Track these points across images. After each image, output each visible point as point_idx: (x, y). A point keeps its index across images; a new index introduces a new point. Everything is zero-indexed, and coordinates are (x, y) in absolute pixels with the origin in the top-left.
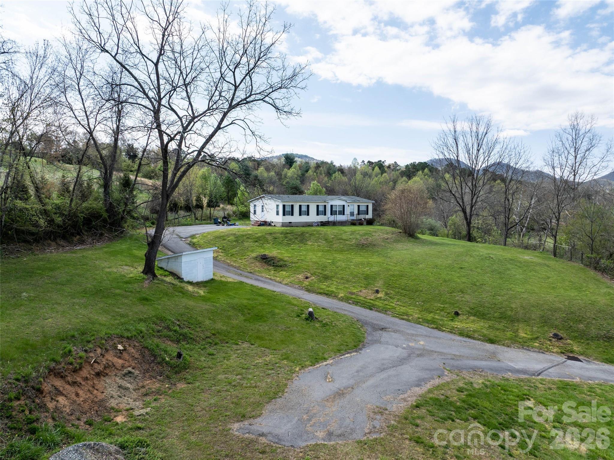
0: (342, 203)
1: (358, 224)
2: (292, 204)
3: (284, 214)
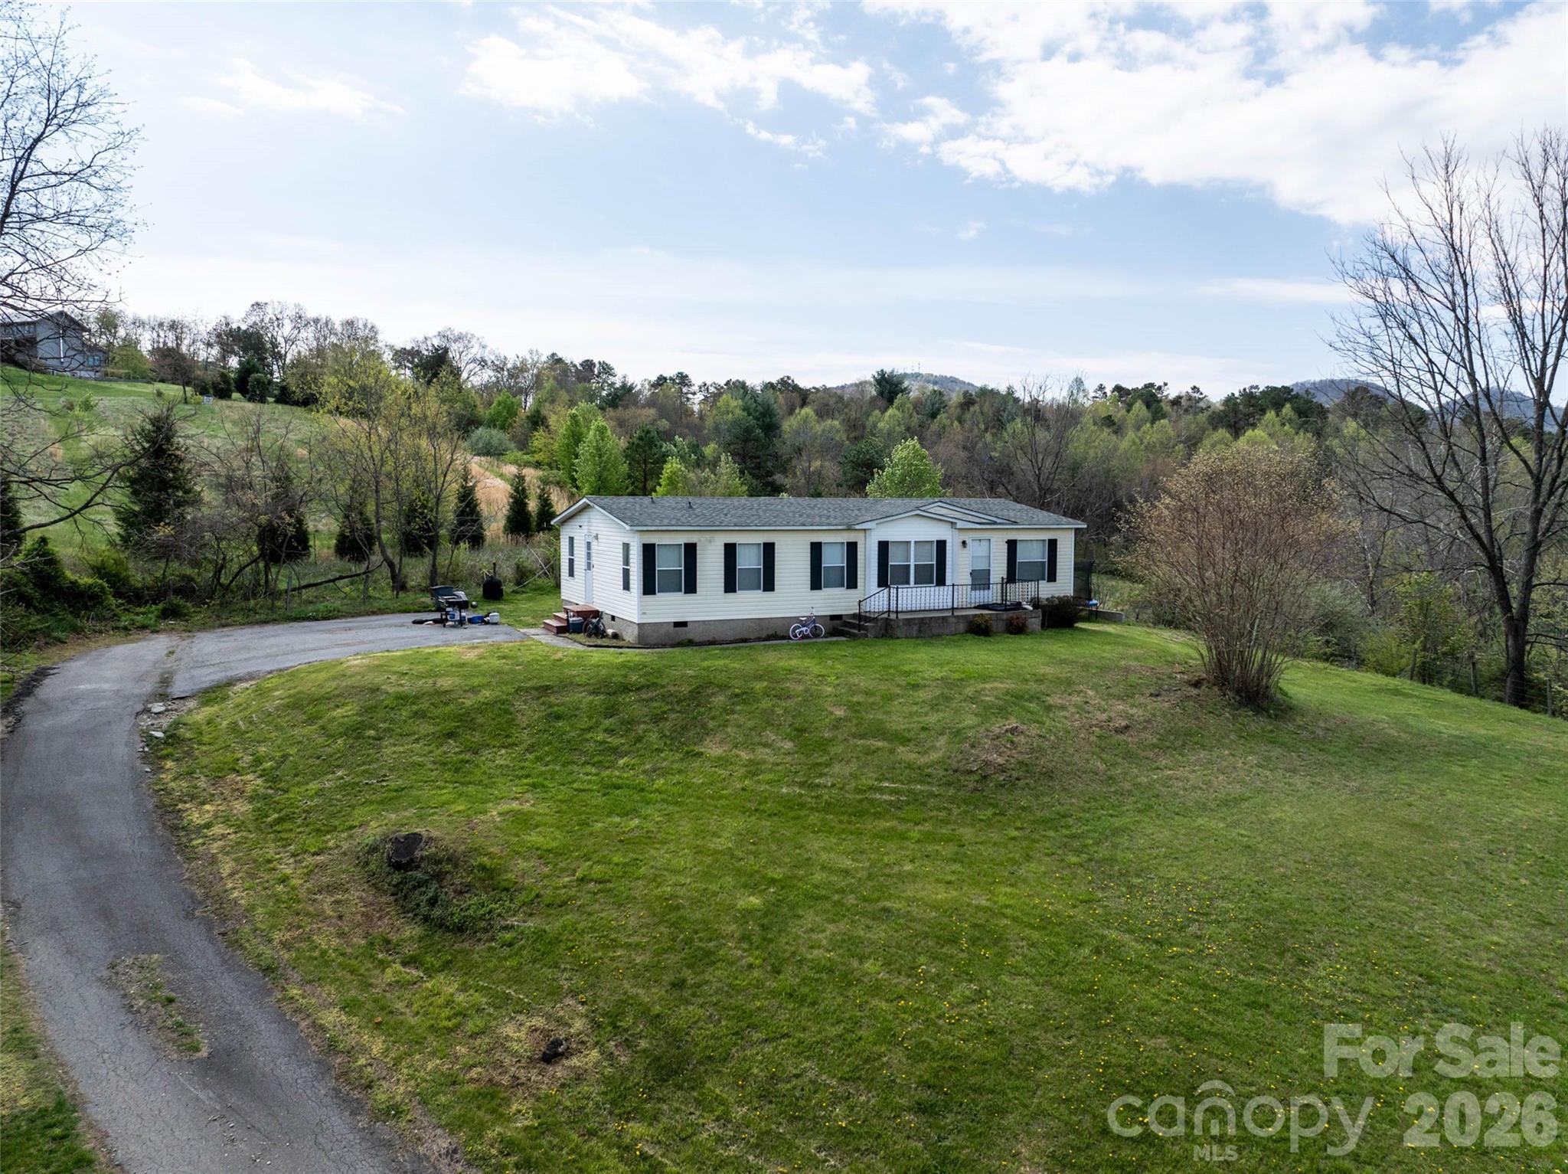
0: (933, 532)
1: (1000, 626)
2: (692, 538)
3: (649, 589)
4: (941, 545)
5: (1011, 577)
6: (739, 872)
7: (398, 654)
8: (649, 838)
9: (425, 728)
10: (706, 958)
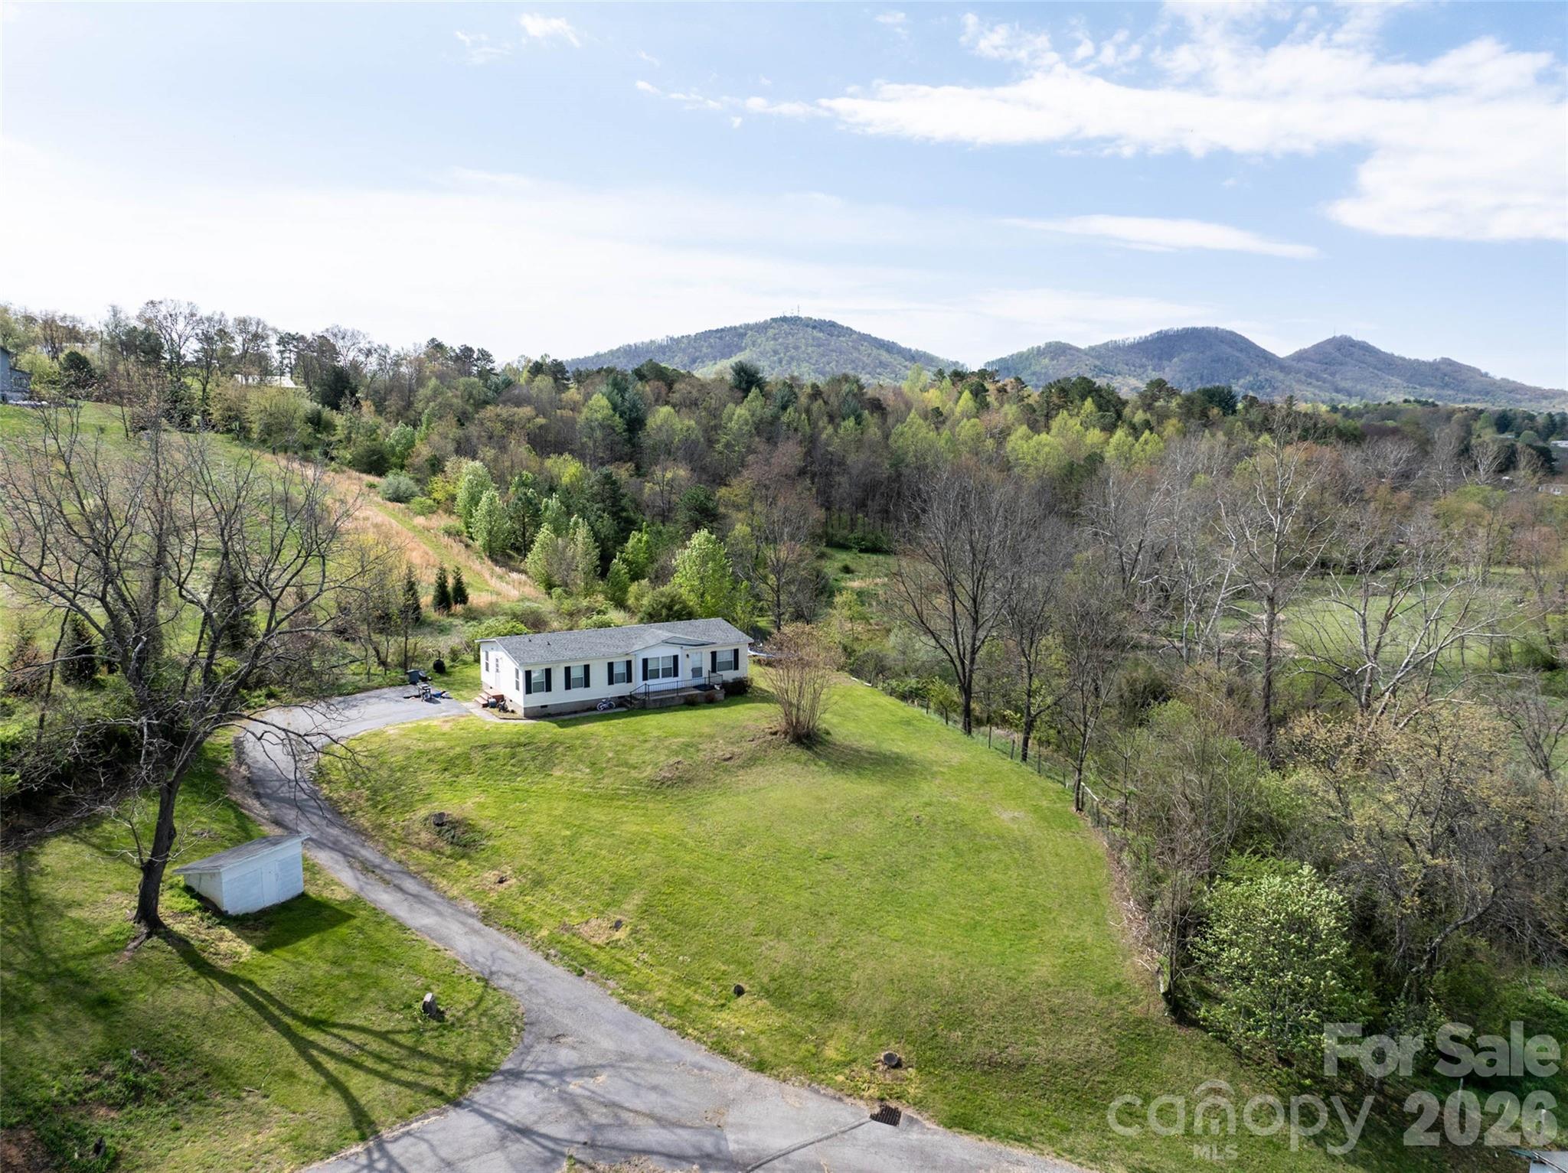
0: (672, 651)
1: (701, 699)
2: (549, 666)
3: (528, 691)
4: (676, 658)
5: (714, 670)
6: (563, 823)
7: (410, 725)
8: (531, 811)
9: (434, 767)
10: (549, 852)
